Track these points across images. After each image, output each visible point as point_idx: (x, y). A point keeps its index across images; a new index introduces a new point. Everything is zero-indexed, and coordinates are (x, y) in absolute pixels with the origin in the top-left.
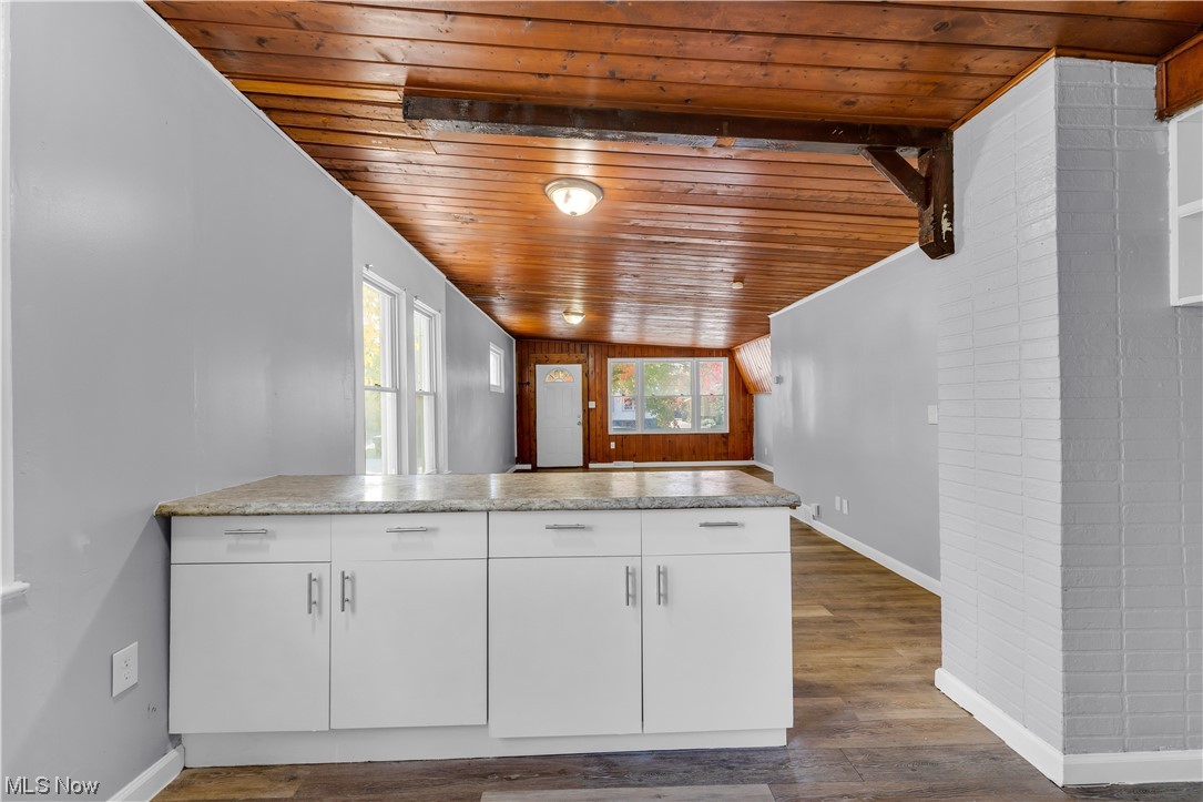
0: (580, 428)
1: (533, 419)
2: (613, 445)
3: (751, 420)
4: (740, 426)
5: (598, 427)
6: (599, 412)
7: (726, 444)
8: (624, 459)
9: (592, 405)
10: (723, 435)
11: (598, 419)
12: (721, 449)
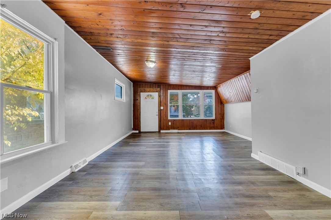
0: (158, 117)
1: (139, 113)
2: (170, 124)
3: (224, 114)
4: (219, 117)
5: (164, 116)
6: (165, 111)
7: (214, 123)
8: (174, 129)
9: (162, 108)
10: (212, 120)
11: (164, 113)
12: (212, 125)
